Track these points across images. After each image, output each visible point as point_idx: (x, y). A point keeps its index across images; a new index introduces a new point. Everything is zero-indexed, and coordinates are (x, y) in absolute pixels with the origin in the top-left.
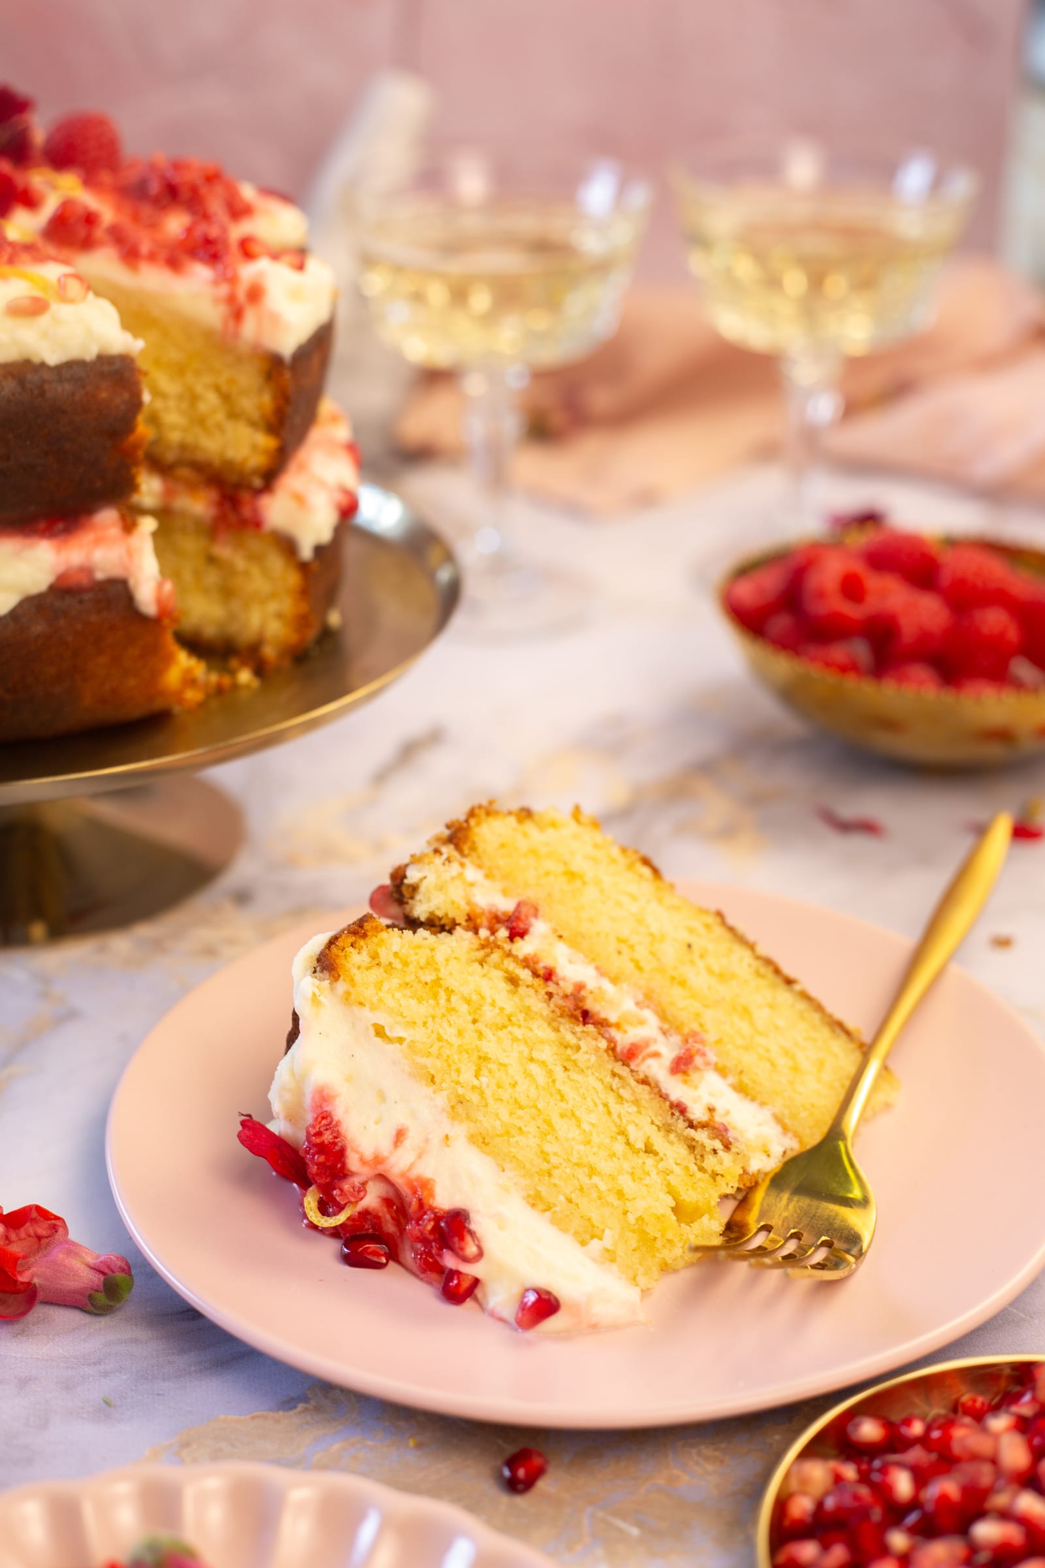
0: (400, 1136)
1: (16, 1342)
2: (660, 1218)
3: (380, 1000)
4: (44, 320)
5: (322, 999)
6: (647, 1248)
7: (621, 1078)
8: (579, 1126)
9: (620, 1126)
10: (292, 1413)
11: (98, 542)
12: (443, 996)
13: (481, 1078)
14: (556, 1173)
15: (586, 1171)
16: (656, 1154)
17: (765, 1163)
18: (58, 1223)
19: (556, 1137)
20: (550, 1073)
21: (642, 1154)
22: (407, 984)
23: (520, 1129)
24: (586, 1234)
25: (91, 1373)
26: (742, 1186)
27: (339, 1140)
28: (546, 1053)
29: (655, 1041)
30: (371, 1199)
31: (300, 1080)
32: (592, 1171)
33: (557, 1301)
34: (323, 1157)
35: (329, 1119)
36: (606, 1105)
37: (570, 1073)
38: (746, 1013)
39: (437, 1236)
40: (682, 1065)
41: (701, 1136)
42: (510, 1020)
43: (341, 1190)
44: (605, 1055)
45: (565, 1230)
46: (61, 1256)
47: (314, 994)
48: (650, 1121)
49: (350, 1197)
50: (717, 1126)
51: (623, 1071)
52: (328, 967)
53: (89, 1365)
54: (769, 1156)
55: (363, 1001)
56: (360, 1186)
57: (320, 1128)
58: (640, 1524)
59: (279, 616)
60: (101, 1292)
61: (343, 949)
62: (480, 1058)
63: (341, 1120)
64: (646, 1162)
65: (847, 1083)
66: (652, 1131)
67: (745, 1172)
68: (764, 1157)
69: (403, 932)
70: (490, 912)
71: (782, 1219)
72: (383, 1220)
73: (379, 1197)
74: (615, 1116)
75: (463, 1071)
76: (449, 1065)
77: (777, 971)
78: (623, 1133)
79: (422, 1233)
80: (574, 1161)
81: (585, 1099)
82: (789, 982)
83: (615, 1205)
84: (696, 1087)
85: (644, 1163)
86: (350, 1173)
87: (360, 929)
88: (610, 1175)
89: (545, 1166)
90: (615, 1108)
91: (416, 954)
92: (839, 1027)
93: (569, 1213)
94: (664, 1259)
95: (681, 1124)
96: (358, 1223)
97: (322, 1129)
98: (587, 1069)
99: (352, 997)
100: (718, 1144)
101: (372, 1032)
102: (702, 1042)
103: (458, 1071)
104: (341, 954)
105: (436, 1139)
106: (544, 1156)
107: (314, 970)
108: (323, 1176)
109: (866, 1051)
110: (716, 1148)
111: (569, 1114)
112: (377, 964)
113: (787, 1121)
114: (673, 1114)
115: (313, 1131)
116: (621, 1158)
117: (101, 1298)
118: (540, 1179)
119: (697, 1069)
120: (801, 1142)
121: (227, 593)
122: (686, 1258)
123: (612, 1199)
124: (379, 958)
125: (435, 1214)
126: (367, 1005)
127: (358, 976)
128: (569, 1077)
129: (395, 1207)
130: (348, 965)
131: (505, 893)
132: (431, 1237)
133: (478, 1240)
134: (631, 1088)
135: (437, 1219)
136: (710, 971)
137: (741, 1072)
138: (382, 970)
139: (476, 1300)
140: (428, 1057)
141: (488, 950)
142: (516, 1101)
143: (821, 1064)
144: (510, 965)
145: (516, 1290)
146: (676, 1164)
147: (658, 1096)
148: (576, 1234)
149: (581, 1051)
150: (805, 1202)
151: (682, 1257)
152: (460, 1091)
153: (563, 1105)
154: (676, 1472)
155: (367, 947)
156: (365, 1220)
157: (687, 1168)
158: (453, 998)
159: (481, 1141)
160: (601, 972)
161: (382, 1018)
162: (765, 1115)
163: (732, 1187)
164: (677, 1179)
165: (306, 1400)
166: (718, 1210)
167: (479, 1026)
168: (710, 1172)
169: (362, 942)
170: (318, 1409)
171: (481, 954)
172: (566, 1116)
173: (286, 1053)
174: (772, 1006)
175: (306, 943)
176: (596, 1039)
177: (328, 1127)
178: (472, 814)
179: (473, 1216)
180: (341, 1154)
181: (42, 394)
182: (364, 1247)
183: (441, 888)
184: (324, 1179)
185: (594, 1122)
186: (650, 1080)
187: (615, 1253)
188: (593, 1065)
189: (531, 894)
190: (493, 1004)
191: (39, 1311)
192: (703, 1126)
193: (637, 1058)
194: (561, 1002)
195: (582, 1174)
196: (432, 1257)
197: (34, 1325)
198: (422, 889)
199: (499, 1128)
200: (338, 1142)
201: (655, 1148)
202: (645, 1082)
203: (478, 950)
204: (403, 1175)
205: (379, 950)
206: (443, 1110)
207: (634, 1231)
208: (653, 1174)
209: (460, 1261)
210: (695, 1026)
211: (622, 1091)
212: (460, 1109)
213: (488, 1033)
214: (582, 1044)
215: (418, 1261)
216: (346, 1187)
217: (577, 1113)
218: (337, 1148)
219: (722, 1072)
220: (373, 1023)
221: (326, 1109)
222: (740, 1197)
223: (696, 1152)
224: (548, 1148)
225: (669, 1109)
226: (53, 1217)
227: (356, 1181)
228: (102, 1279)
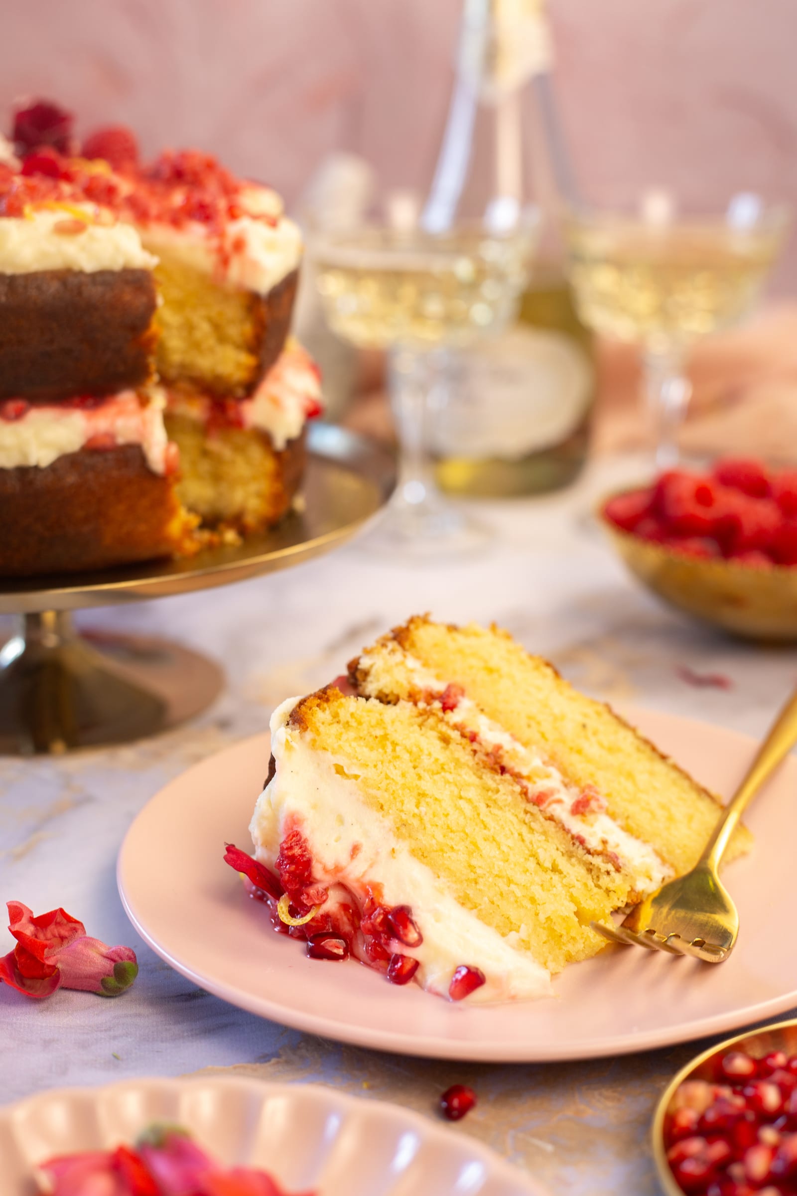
0: (355, 850)
1: (41, 1015)
2: (565, 919)
3: (340, 747)
4: (83, 238)
5: (294, 744)
6: (555, 942)
7: (532, 814)
8: (499, 848)
9: (532, 850)
10: (267, 1064)
11: (121, 413)
12: (389, 748)
13: (421, 808)
14: (481, 880)
15: (505, 880)
16: (561, 872)
17: (649, 886)
18: (77, 926)
19: (481, 855)
20: (475, 808)
21: (549, 872)
22: (361, 738)
23: (452, 848)
24: (505, 928)
25: (103, 1036)
26: (630, 901)
27: (306, 853)
28: (472, 793)
29: (559, 791)
30: (332, 904)
31: (275, 808)
32: (510, 881)
33: (483, 976)
34: (294, 866)
35: (298, 838)
36: (520, 834)
37: (491, 809)
38: (630, 776)
39: (385, 929)
40: (581, 808)
41: (597, 861)
42: (443, 768)
43: (308, 895)
44: (519, 797)
45: (489, 924)
46: (80, 946)
47: (287, 741)
48: (555, 848)
49: (315, 900)
50: (609, 854)
51: (534, 809)
52: (299, 720)
53: (101, 1031)
54: (651, 880)
55: (326, 747)
56: (323, 891)
57: (291, 844)
58: (553, 1143)
59: (259, 495)
60: (112, 976)
61: (310, 709)
62: (419, 794)
63: (308, 838)
64: (553, 878)
65: (711, 832)
66: (557, 856)
67: (632, 890)
68: (647, 881)
69: (357, 700)
70: (426, 691)
71: (662, 926)
72: (340, 922)
73: (338, 903)
74: (527, 842)
75: (406, 802)
76: (394, 798)
77: (654, 749)
78: (534, 855)
79: (373, 925)
80: (496, 873)
81: (504, 829)
82: (663, 758)
83: (529, 907)
84: (592, 825)
85: (551, 878)
86: (315, 881)
87: (323, 695)
88: (524, 886)
89: (472, 876)
90: (527, 836)
91: (368, 716)
92: (703, 792)
93: (492, 912)
94: (569, 951)
95: (581, 851)
96: (321, 924)
97: (293, 844)
98: (505, 806)
99: (317, 743)
100: (610, 867)
101: (333, 770)
102: (597, 792)
103: (402, 803)
104: (309, 711)
105: (384, 852)
106: (471, 868)
107: (287, 723)
108: (293, 882)
109: (725, 810)
110: (609, 870)
111: (491, 839)
112: (338, 722)
113: (665, 855)
114: (574, 844)
115: (285, 846)
116: (533, 874)
117: (112, 981)
118: (468, 885)
119: (593, 812)
120: (676, 871)
121: (217, 478)
122: (587, 952)
123: (526, 903)
124: (339, 717)
125: (384, 910)
126: (329, 750)
127: (322, 729)
128: (490, 812)
129: (351, 911)
130: (314, 720)
131: (438, 677)
132: (381, 929)
133: (419, 928)
134: (540, 822)
135: (386, 913)
136: (601, 745)
137: (628, 817)
138: (341, 725)
139: (416, 981)
140: (378, 790)
141: (425, 717)
142: (448, 826)
143: (690, 818)
144: (443, 728)
145: (450, 969)
146: (578, 880)
147: (562, 830)
148: (497, 927)
149: (500, 793)
150: (681, 913)
151: (583, 950)
152: (404, 817)
153: (486, 832)
154: (582, 1107)
155: (329, 709)
156: (327, 922)
157: (586, 885)
158: (398, 749)
159: (420, 854)
160: (514, 737)
161: (342, 761)
162: (647, 849)
163: (622, 901)
164: (578, 891)
165: (278, 1055)
166: (611, 918)
167: (419, 770)
168: (604, 889)
169: (325, 705)
170: (288, 1062)
171: (420, 720)
172: (488, 840)
173: (264, 788)
174: (652, 773)
175: (281, 702)
176: (512, 785)
177: (297, 843)
178: (412, 621)
179: (414, 911)
180: (308, 864)
181: (80, 293)
182: (326, 941)
183: (388, 671)
184: (294, 885)
185: (510, 845)
186: (555, 817)
187: (529, 943)
188: (510, 804)
189: (458, 679)
190: (430, 754)
191: (60, 995)
192: (599, 854)
193: (545, 802)
194: (484, 758)
195: (502, 884)
196: (381, 946)
197: (56, 1004)
198: (373, 672)
199: (435, 846)
200: (306, 854)
201: (560, 867)
202: (551, 818)
203: (417, 717)
204: (358, 880)
205: (339, 711)
206: (390, 830)
207: (544, 928)
208: (559, 887)
209: (404, 946)
210: (590, 782)
211: (533, 824)
212: (404, 830)
213: (426, 776)
214: (501, 787)
215: (370, 952)
216: (312, 891)
217: (498, 839)
218: (305, 859)
219: (613, 816)
220: (334, 763)
221: (296, 829)
222: (628, 911)
223: (593, 873)
224: (474, 862)
225: (570, 839)
226: (73, 921)
227: (320, 887)
228: (113, 965)
